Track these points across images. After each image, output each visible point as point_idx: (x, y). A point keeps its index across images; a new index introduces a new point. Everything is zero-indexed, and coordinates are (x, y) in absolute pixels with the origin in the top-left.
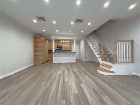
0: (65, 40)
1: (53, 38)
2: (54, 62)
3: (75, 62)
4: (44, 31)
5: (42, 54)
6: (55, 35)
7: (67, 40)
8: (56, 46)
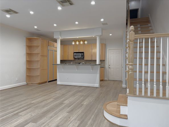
8: (74, 53)
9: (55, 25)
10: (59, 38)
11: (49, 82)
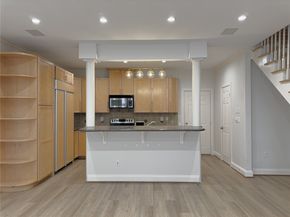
0: (145, 68)
1: (91, 59)
2: (91, 177)
3: (196, 177)
4: (36, 21)
5: (34, 136)
6: (99, 46)
7: (156, 67)
8: (111, 96)
9: (103, 20)
10: (93, 59)
11: (56, 173)
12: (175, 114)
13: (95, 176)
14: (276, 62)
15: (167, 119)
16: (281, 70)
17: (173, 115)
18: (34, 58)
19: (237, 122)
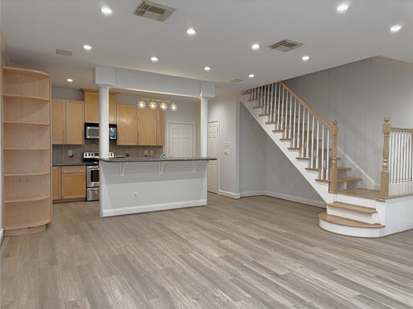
0: (159, 99)
12: (161, 147)
13: (111, 210)
14: (262, 107)
15: (152, 152)
16: (266, 114)
17: (158, 148)
18: (47, 77)
19: (226, 154)
